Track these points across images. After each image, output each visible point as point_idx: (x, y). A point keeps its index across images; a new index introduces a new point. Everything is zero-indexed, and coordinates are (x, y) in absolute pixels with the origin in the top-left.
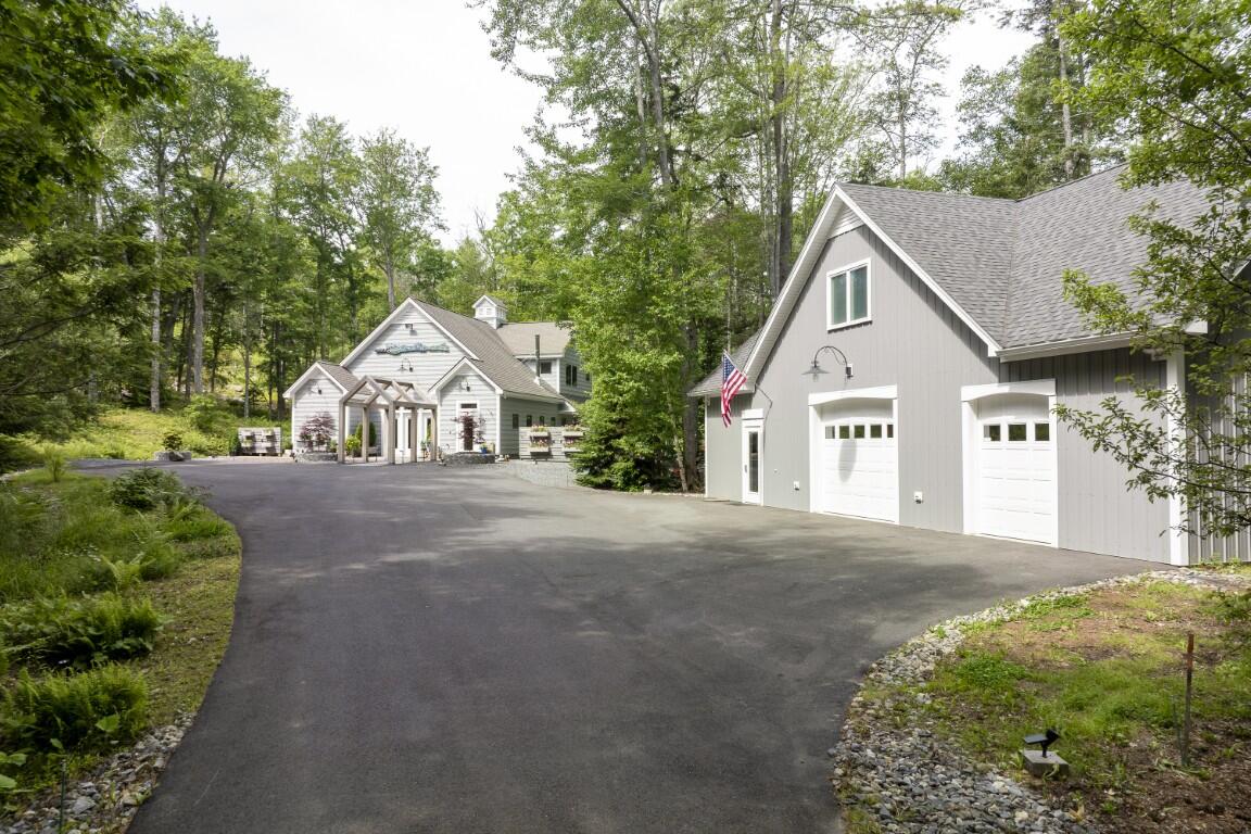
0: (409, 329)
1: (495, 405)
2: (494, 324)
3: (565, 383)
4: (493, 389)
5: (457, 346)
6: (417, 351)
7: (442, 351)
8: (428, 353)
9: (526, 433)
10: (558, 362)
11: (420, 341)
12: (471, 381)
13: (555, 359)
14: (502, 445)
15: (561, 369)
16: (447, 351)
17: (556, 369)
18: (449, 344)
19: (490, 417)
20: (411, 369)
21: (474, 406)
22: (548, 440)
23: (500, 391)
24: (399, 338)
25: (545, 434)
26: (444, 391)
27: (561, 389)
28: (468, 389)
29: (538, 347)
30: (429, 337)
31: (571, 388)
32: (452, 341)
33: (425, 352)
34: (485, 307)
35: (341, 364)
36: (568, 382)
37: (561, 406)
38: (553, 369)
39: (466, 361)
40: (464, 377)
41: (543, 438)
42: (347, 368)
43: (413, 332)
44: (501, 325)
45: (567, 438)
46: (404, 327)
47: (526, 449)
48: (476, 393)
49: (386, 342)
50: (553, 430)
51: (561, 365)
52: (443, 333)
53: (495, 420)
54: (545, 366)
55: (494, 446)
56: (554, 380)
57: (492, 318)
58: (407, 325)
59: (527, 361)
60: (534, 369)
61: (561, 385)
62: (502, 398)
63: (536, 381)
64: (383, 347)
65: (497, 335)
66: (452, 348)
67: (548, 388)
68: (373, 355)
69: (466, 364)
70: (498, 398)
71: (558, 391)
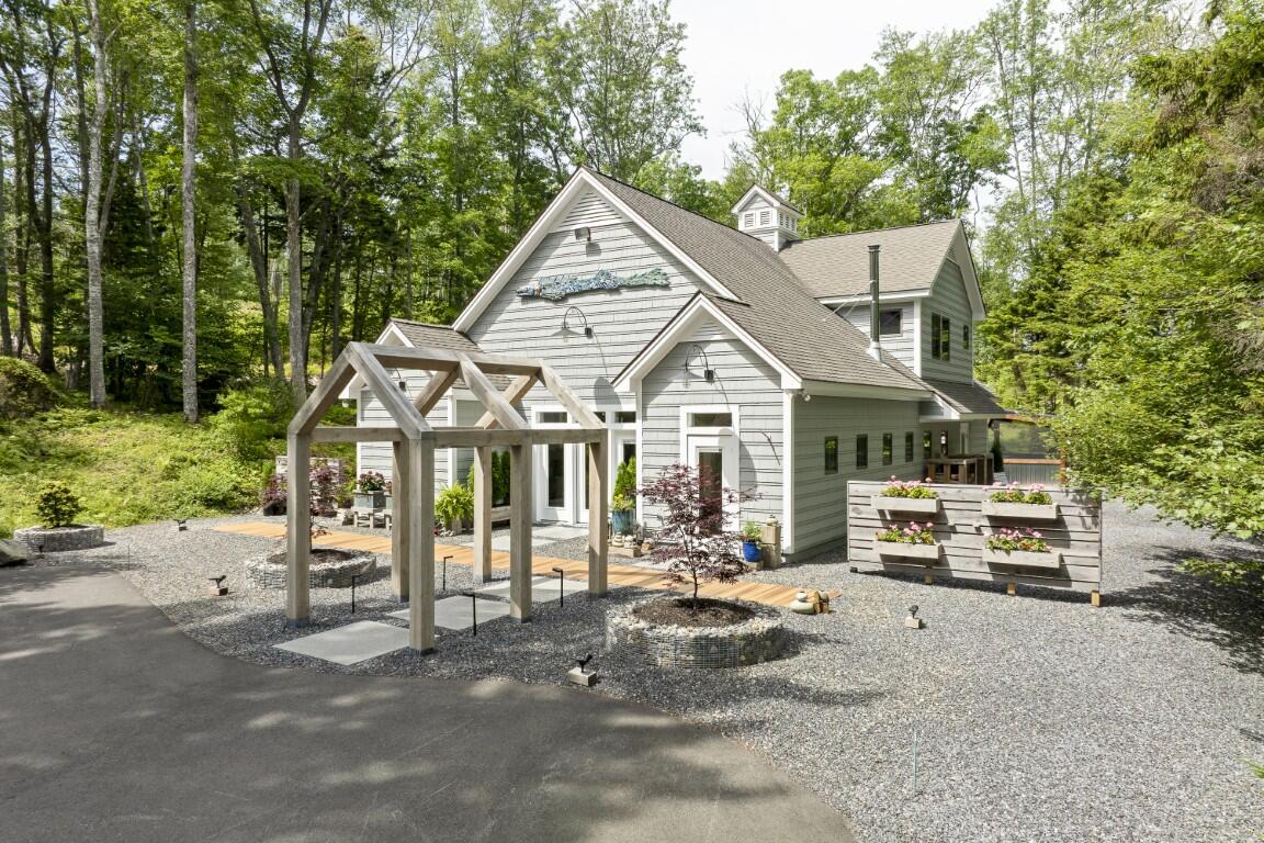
0: (584, 240)
1: (780, 417)
2: (774, 242)
3: (930, 356)
4: (775, 376)
5: (688, 272)
6: (600, 290)
7: (654, 286)
8: (625, 294)
9: (869, 497)
10: (917, 310)
11: (605, 267)
12: (716, 354)
13: (910, 303)
14: (797, 525)
15: (923, 323)
16: (666, 287)
17: (913, 325)
18: (669, 270)
19: (768, 450)
20: (589, 332)
21: (724, 420)
22: (935, 523)
23: (791, 381)
24: (564, 266)
25: (929, 506)
26: (651, 382)
27: (923, 369)
28: (709, 375)
29: (875, 274)
30: (626, 255)
31: (939, 365)
32: (677, 263)
33: (616, 290)
34: (756, 211)
35: (457, 325)
36: (936, 353)
37: (925, 406)
38: (905, 325)
39: (703, 302)
40: (698, 345)
41: (921, 518)
42: (466, 334)
43: (593, 248)
44: (787, 243)
45: (998, 523)
46: (572, 238)
47: (869, 545)
48: (727, 386)
49: (540, 274)
50: (948, 491)
51: (923, 314)
52: (655, 244)
53: (778, 458)
54: (888, 319)
55: (778, 530)
56: (909, 345)
57: (771, 231)
58: (578, 233)
59: (846, 308)
60: (865, 327)
61: (924, 360)
62: (798, 399)
63: (872, 351)
64: (532, 285)
65: (780, 262)
66: (677, 279)
67: (896, 367)
68: (516, 303)
69: (703, 312)
70: (787, 400)
71: (917, 371)
